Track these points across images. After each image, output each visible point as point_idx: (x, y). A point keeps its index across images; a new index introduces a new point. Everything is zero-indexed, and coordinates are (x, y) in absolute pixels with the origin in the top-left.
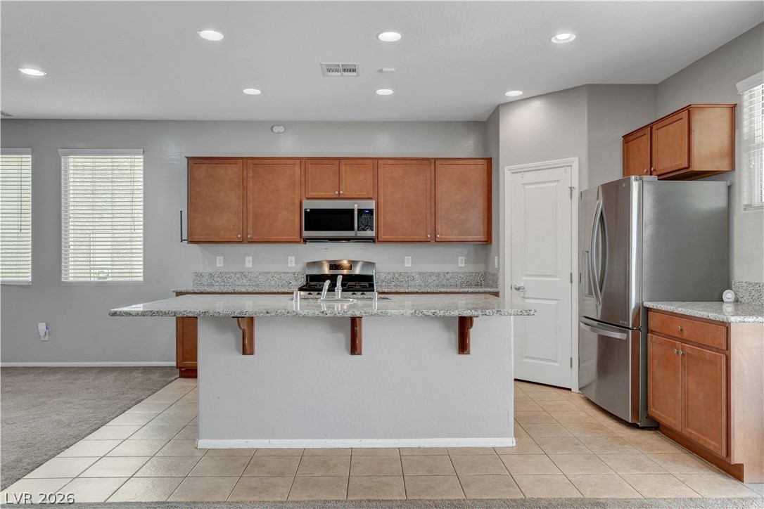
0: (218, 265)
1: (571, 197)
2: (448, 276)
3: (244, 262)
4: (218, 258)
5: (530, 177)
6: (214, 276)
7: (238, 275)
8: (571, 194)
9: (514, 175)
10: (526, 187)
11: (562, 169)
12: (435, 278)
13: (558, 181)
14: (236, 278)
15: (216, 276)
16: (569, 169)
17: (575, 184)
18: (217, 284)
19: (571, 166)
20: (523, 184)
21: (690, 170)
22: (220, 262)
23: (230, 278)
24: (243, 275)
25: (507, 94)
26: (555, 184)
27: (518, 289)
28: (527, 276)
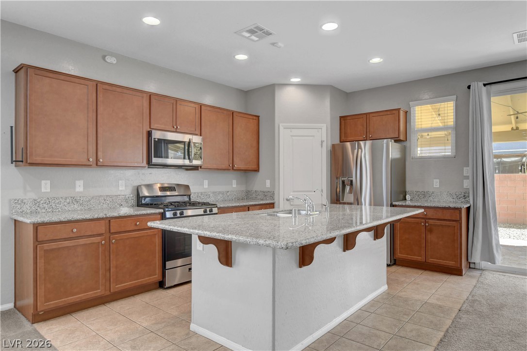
0: (43, 190)
1: (322, 147)
2: (228, 194)
3: (74, 187)
4: (43, 182)
5: (295, 132)
6: (39, 202)
7: (68, 201)
8: (322, 145)
9: (285, 129)
10: (294, 138)
11: (317, 130)
12: (221, 195)
13: (314, 136)
14: (65, 203)
15: (42, 202)
16: (320, 130)
17: (324, 139)
18: (44, 211)
19: (321, 129)
20: (292, 136)
21: (399, 139)
22: (46, 186)
23: (59, 203)
24: (74, 200)
25: (291, 80)
26: (311, 138)
27: (287, 200)
28: (294, 191)
